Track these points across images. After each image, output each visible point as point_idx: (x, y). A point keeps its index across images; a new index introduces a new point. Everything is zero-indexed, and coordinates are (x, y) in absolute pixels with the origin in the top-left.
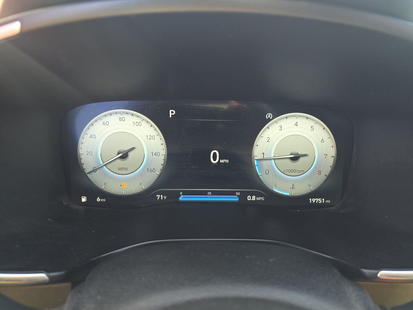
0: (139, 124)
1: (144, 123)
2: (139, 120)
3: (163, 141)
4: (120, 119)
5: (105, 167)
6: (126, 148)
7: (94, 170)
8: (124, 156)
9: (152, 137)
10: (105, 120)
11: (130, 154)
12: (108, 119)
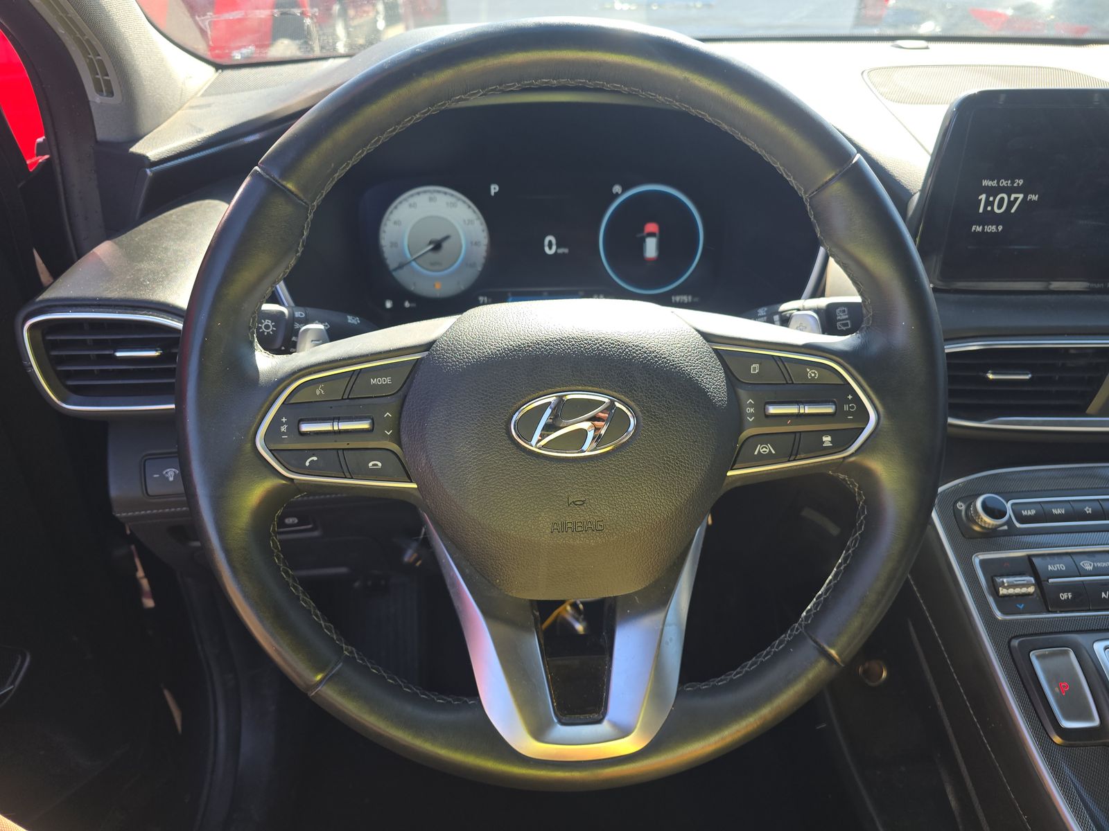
0: (454, 205)
1: (460, 204)
2: (452, 200)
3: (484, 227)
4: (431, 199)
5: (414, 264)
6: (438, 237)
7: (401, 266)
8: (437, 246)
9: (471, 222)
10: (412, 200)
11: (445, 245)
12: (416, 199)
